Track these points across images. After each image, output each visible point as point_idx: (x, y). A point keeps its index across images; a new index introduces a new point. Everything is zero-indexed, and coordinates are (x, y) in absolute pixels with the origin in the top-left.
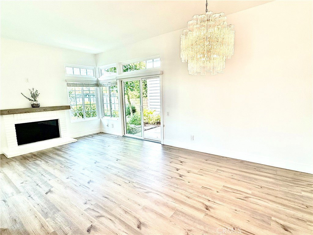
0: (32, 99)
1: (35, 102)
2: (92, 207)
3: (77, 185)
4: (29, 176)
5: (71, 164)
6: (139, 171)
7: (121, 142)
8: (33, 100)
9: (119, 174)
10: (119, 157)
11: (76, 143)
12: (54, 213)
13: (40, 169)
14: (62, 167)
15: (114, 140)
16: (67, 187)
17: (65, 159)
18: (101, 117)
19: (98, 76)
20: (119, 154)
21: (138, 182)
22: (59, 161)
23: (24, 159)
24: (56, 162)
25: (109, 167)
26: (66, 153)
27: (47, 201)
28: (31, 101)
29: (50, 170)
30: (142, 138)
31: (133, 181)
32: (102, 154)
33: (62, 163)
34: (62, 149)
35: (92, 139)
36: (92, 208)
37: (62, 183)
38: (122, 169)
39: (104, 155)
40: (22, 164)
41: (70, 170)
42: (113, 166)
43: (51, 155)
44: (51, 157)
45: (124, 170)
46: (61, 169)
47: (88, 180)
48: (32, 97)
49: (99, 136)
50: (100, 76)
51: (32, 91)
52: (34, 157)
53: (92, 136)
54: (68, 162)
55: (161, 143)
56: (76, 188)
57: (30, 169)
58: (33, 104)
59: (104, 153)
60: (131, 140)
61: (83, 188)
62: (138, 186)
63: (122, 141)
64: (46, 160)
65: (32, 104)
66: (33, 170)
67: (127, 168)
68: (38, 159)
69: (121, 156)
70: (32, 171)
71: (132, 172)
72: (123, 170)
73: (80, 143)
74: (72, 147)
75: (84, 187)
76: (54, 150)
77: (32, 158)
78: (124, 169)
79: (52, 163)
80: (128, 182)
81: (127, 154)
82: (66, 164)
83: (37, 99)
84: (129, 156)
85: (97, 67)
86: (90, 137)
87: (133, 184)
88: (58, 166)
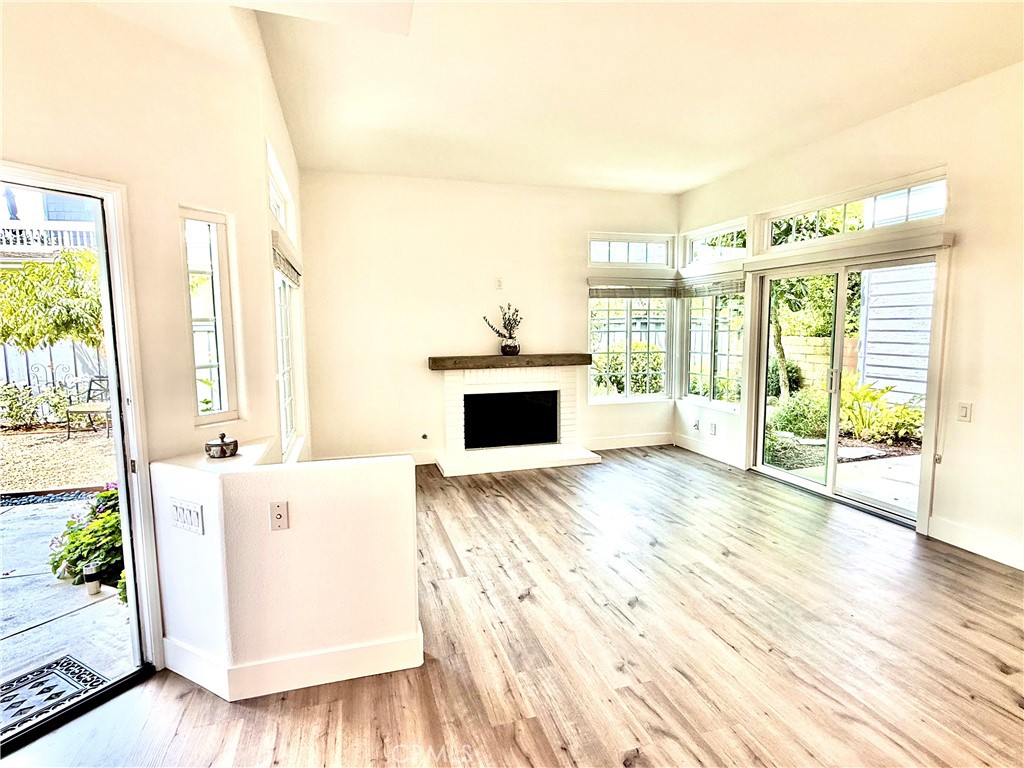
0: (504, 332)
1: (510, 342)
2: (639, 690)
3: (597, 600)
4: (483, 536)
5: (584, 531)
6: (810, 617)
7: (741, 492)
8: (507, 335)
9: (732, 606)
10: (732, 545)
11: (598, 468)
12: (537, 664)
13: (508, 524)
14: (560, 531)
15: (715, 479)
16: (571, 597)
17: (567, 511)
18: (677, 395)
19: (681, 264)
20: (732, 533)
21: (806, 660)
22: (552, 511)
23: (476, 486)
24: (545, 513)
25: (697, 571)
26: (571, 492)
27: (522, 623)
28: (501, 339)
29: (531, 531)
30: (827, 492)
31: (785, 648)
32: (672, 519)
33: (561, 521)
34: (560, 478)
35: (644, 462)
36: (639, 694)
37: (559, 580)
38: (742, 592)
39: (680, 526)
40: (472, 500)
41: (579, 546)
42: (709, 572)
43: (534, 490)
44: (535, 497)
45: (750, 597)
46: (557, 536)
47: (631, 595)
48: (505, 328)
49: (669, 458)
50: (687, 261)
51: (506, 310)
52: (496, 487)
53: (644, 451)
54: (576, 521)
55: (913, 528)
56: (595, 610)
57: (486, 519)
58: (506, 346)
59: (682, 519)
60: (781, 491)
61: (614, 616)
62: (809, 680)
63: (744, 489)
64: (521, 501)
65: (503, 345)
66: (492, 520)
67: (763, 592)
68: (504, 494)
69: (740, 543)
70: (490, 524)
71: (783, 616)
72: (747, 595)
73: (608, 469)
74: (586, 477)
75: (617, 612)
76: (542, 478)
77: (491, 487)
78: (750, 593)
79: (535, 513)
80: (766, 648)
81: (762, 538)
82: (570, 527)
83: (516, 333)
84: (771, 549)
85: (682, 235)
86: (638, 457)
87: (786, 660)
88: (550, 527)
